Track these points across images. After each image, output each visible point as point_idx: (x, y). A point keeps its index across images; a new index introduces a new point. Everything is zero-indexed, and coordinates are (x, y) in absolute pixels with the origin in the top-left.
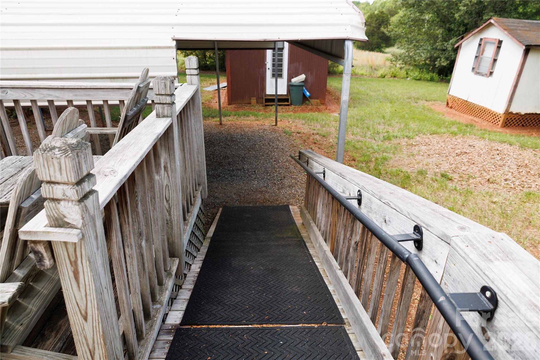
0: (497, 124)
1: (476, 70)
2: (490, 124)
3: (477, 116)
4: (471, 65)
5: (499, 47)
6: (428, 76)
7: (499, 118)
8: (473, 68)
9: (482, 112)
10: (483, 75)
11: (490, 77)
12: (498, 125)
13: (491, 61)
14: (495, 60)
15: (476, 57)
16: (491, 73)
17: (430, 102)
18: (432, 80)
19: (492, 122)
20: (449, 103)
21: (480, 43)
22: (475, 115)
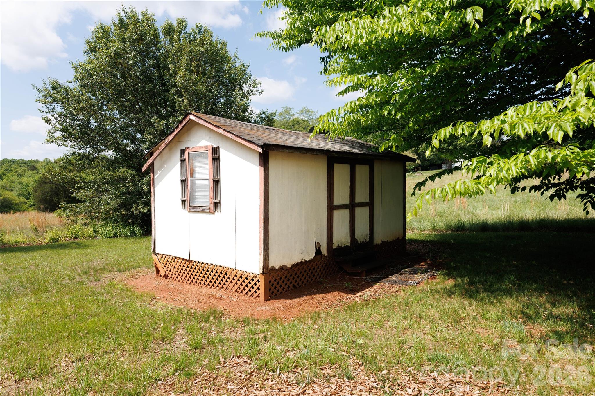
0: (255, 295)
1: (188, 204)
2: (244, 297)
3: (215, 285)
4: (179, 198)
5: (216, 160)
6: (127, 230)
7: (255, 284)
8: (183, 202)
9: (222, 276)
10: (203, 211)
11: (216, 213)
12: (258, 296)
13: (209, 183)
14: (216, 182)
15: (183, 182)
16: (217, 205)
17: (127, 273)
18: (133, 234)
19: (245, 292)
20: (160, 269)
21: (183, 158)
22: (211, 284)
